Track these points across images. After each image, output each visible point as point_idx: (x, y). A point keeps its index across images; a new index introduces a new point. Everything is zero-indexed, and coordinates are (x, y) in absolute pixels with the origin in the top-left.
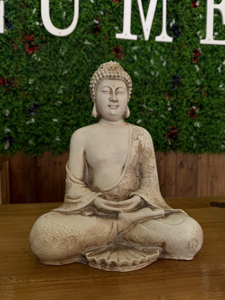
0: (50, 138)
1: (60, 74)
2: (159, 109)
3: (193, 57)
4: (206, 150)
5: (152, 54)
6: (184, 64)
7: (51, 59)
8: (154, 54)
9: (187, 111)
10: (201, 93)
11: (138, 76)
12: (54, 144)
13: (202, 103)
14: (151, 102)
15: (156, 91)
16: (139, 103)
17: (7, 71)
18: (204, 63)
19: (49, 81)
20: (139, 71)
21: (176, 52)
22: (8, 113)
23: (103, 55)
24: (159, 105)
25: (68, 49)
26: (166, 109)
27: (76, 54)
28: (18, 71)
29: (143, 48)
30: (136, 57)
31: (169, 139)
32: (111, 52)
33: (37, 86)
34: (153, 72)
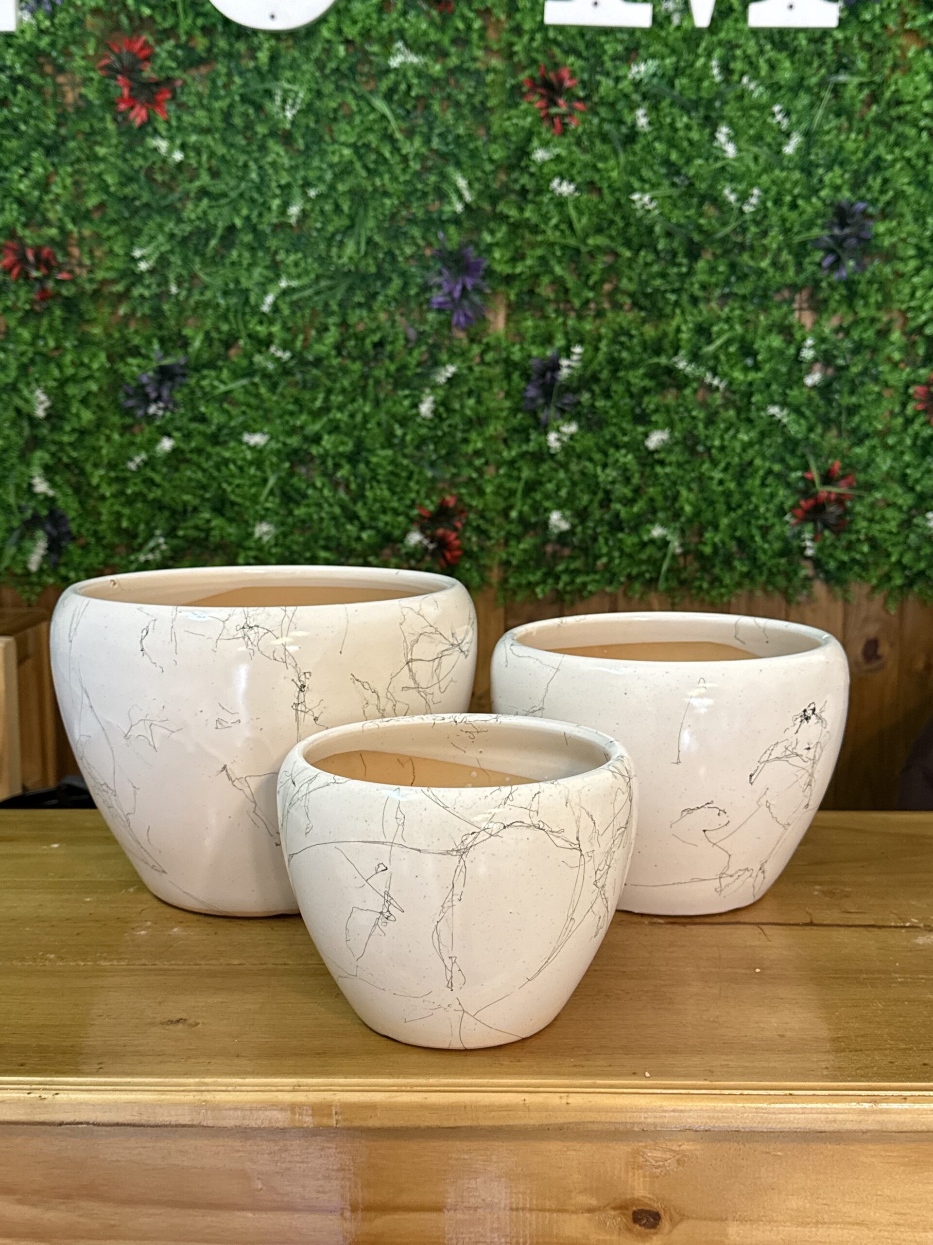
0: (230, 520)
2: (756, 376)
5: (731, 96)
8: (742, 96)
11: (655, 213)
14: (718, 342)
15: (747, 288)
16: (656, 347)
17: (36, 208)
20: (659, 184)
21: (856, 80)
22: (42, 403)
23: (482, 113)
24: (760, 358)
25: (310, 90)
26: (795, 378)
27: (350, 117)
28: (83, 209)
29: (682, 64)
30: (645, 115)
31: (809, 527)
32: (523, 95)
33: (172, 277)
34: (733, 191)
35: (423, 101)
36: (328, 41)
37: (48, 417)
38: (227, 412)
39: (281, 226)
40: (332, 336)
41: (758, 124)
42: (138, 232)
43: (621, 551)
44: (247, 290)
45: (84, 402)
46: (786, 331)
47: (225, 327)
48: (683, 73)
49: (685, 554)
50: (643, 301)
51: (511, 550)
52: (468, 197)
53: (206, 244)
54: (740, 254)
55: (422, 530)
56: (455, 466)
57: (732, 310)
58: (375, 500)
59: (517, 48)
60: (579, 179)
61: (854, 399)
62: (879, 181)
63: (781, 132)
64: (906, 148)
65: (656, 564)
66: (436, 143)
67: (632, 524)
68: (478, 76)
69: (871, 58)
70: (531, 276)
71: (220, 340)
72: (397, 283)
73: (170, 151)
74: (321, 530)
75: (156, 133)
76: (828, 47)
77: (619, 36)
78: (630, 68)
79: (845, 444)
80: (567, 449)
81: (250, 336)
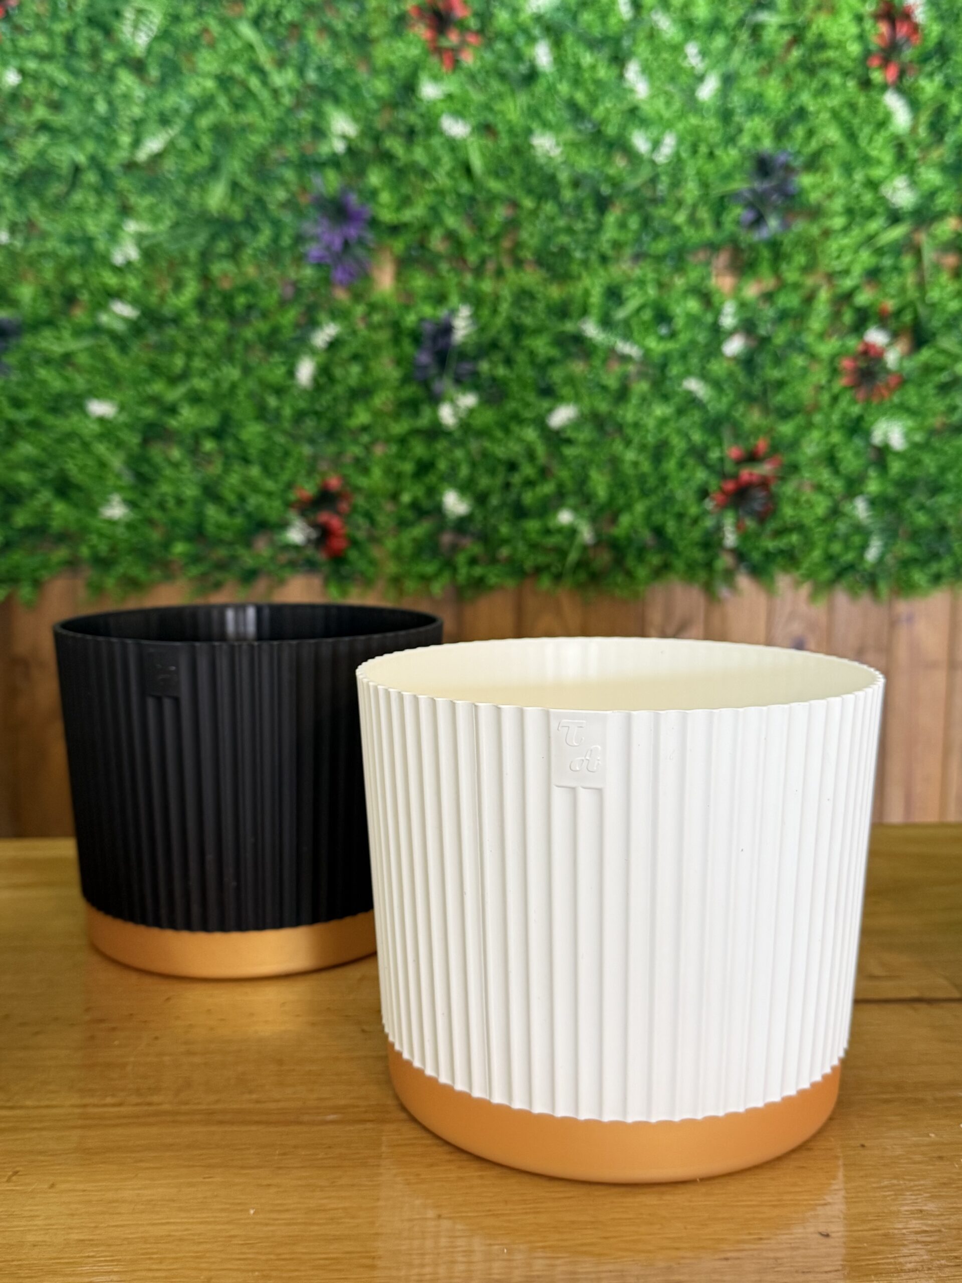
0: (76, 505)
1: (122, 155)
2: (671, 346)
3: (875, 42)
4: (937, 579)
5: (641, 34)
6: (825, 88)
7: (74, 72)
8: (653, 34)
9: (833, 358)
10: (918, 252)
11: (560, 160)
12: (101, 535)
13: (922, 311)
14: (632, 305)
15: (661, 246)
16: (562, 311)
18: (938, 79)
19: (68, 193)
20: (563, 129)
21: (776, 21)
23: (363, 44)
24: (676, 325)
25: (166, 13)
26: (713, 347)
27: (212, 45)
30: (546, 52)
31: (731, 516)
32: (409, 24)
33: (3, 224)
34: (645, 138)
35: (295, 28)
38: (68, 378)
39: (131, 166)
40: (191, 290)
43: (526, 540)
44: (93, 238)
46: (704, 295)
48: (587, 7)
49: (597, 544)
50: (548, 260)
51: (402, 539)
54: (654, 207)
55: (305, 518)
56: (339, 443)
57: (645, 272)
60: (475, 120)
61: (779, 374)
62: (802, 130)
63: (694, 75)
64: (830, 97)
65: (562, 554)
67: (537, 510)
68: (358, 6)
70: (420, 228)
71: (63, 296)
72: (267, 233)
80: (465, 426)
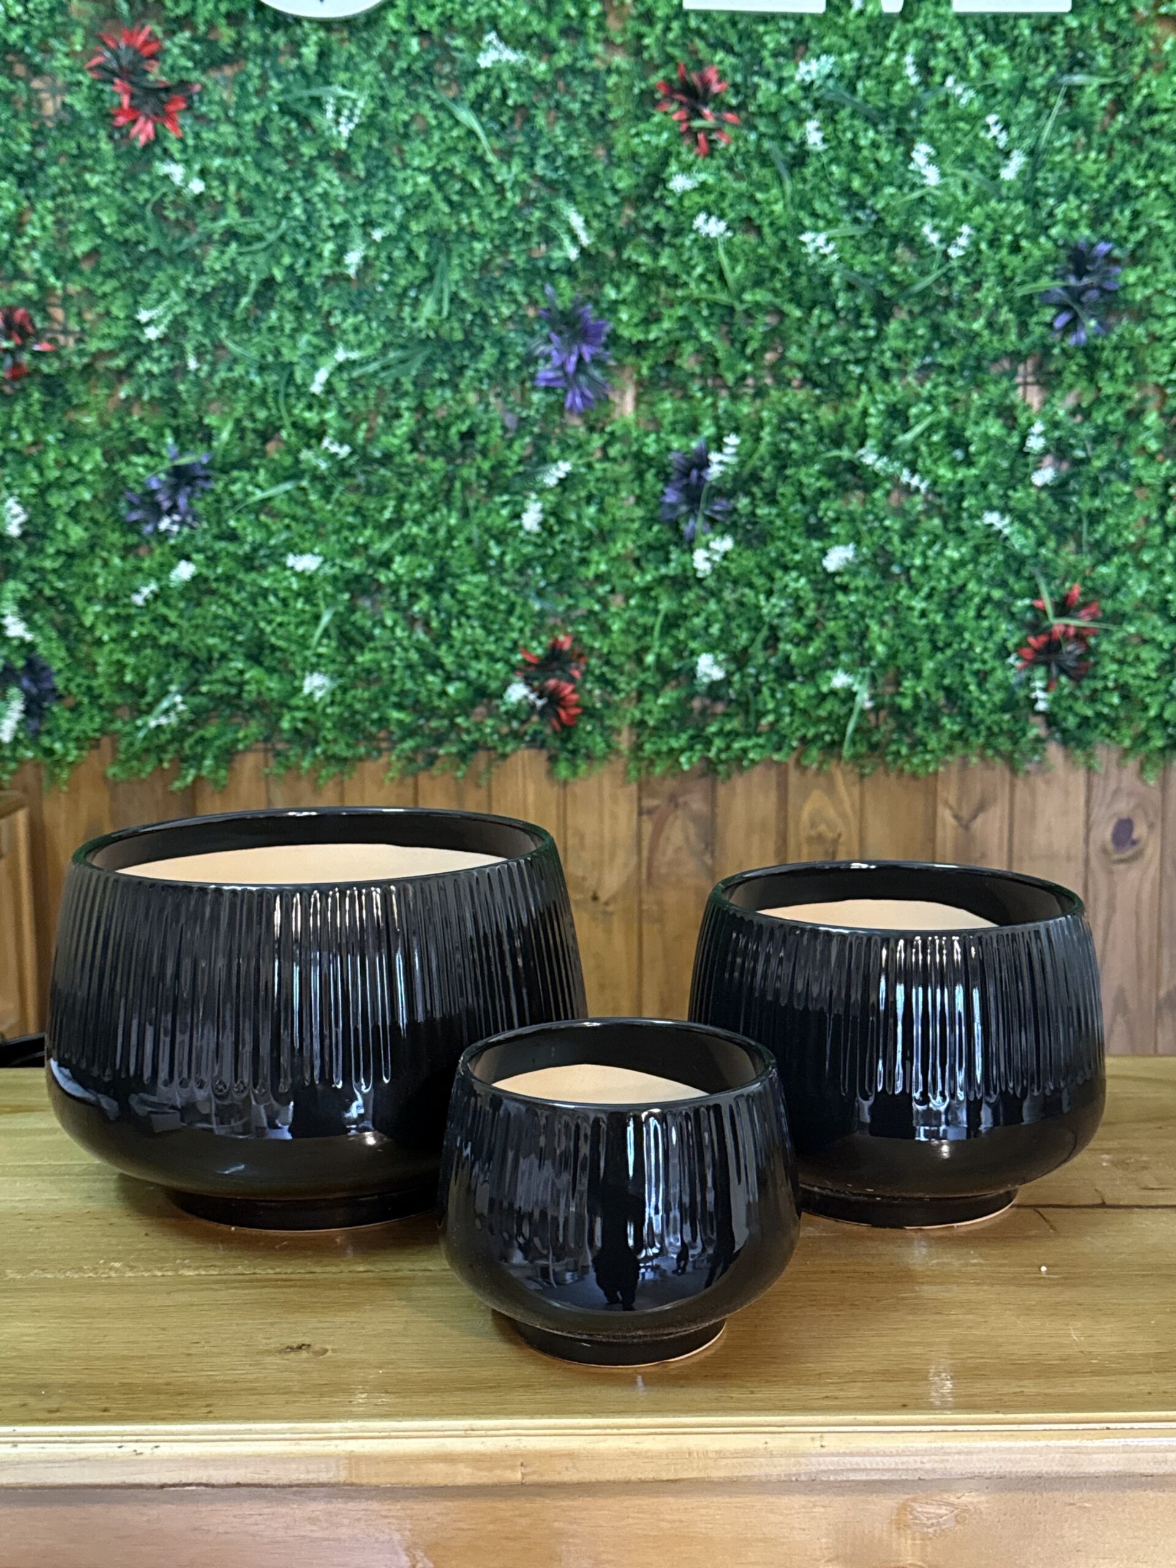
0: (271, 671)
1: (326, 266)
2: (968, 473)
5: (931, 103)
6: (1154, 162)
7: (265, 171)
8: (946, 103)
11: (833, 258)
14: (918, 429)
15: (955, 357)
16: (836, 436)
17: (6, 256)
20: (839, 221)
21: (1096, 82)
22: (16, 516)
23: (601, 127)
24: (972, 449)
25: (372, 97)
26: (1018, 475)
27: (427, 131)
28: (69, 256)
29: (867, 61)
30: (818, 129)
31: (1040, 672)
32: (656, 103)
33: (189, 347)
34: (935, 228)
35: (524, 112)
36: (395, 32)
37: (24, 535)
38: (266, 526)
39: (337, 279)
40: (406, 424)
41: (966, 141)
42: (145, 287)
43: (792, 705)
44: (291, 364)
45: (73, 515)
46: (1007, 414)
47: (262, 414)
48: (867, 73)
49: (876, 709)
50: (817, 375)
51: (647, 706)
52: (585, 239)
53: (236, 304)
54: (945, 313)
55: (528, 681)
56: (571, 596)
57: (935, 386)
58: (465, 642)
59: (647, 41)
60: (732, 215)
61: (1097, 503)
62: (1127, 213)
63: (997, 149)
64: (1162, 171)
65: (838, 722)
66: (540, 168)
67: (807, 670)
68: (594, 77)
69: (1115, 52)
70: (670, 343)
71: (255, 431)
72: (490, 353)
73: (186, 181)
74: (393, 682)
75: (167, 154)
76: (1058, 39)
77: (783, 24)
78: (797, 67)
79: (1087, 561)
80: (720, 572)
81: (294, 425)
